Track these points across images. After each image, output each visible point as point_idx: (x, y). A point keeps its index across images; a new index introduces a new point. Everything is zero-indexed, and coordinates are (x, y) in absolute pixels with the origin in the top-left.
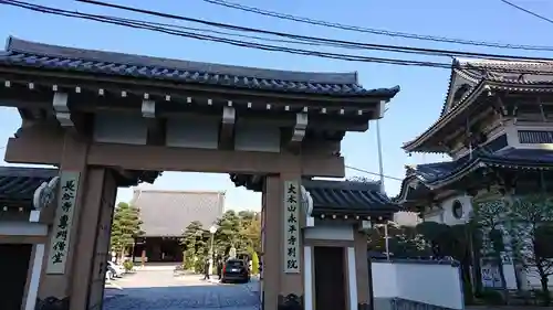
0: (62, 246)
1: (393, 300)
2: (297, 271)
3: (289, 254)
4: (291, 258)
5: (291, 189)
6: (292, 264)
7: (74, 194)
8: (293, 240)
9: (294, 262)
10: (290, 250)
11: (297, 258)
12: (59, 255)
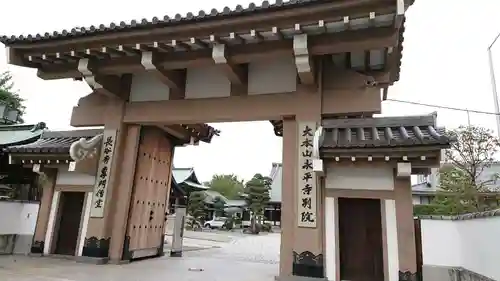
0: (101, 193)
1: (451, 271)
2: (314, 224)
3: (304, 205)
4: (306, 210)
5: (307, 131)
6: (307, 217)
7: (112, 148)
8: (308, 189)
9: (309, 215)
10: (305, 200)
11: (313, 210)
12: (100, 201)
